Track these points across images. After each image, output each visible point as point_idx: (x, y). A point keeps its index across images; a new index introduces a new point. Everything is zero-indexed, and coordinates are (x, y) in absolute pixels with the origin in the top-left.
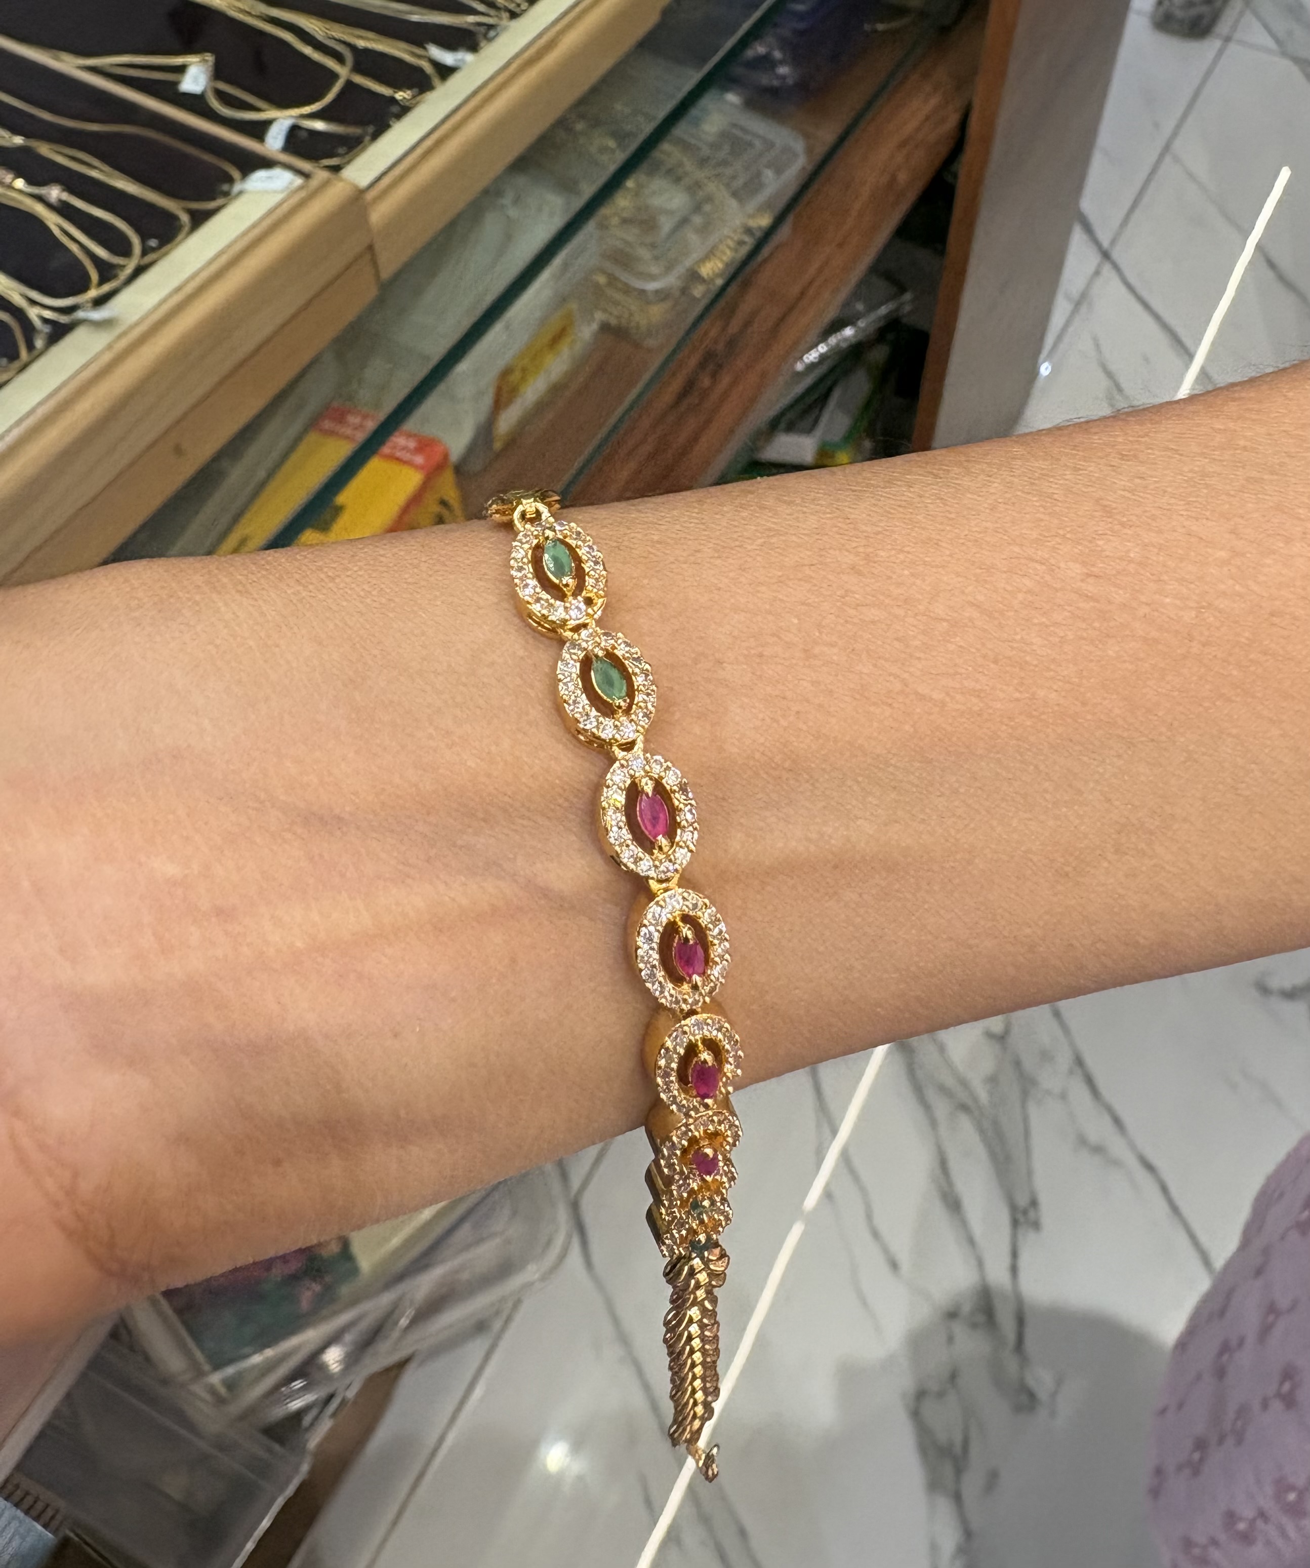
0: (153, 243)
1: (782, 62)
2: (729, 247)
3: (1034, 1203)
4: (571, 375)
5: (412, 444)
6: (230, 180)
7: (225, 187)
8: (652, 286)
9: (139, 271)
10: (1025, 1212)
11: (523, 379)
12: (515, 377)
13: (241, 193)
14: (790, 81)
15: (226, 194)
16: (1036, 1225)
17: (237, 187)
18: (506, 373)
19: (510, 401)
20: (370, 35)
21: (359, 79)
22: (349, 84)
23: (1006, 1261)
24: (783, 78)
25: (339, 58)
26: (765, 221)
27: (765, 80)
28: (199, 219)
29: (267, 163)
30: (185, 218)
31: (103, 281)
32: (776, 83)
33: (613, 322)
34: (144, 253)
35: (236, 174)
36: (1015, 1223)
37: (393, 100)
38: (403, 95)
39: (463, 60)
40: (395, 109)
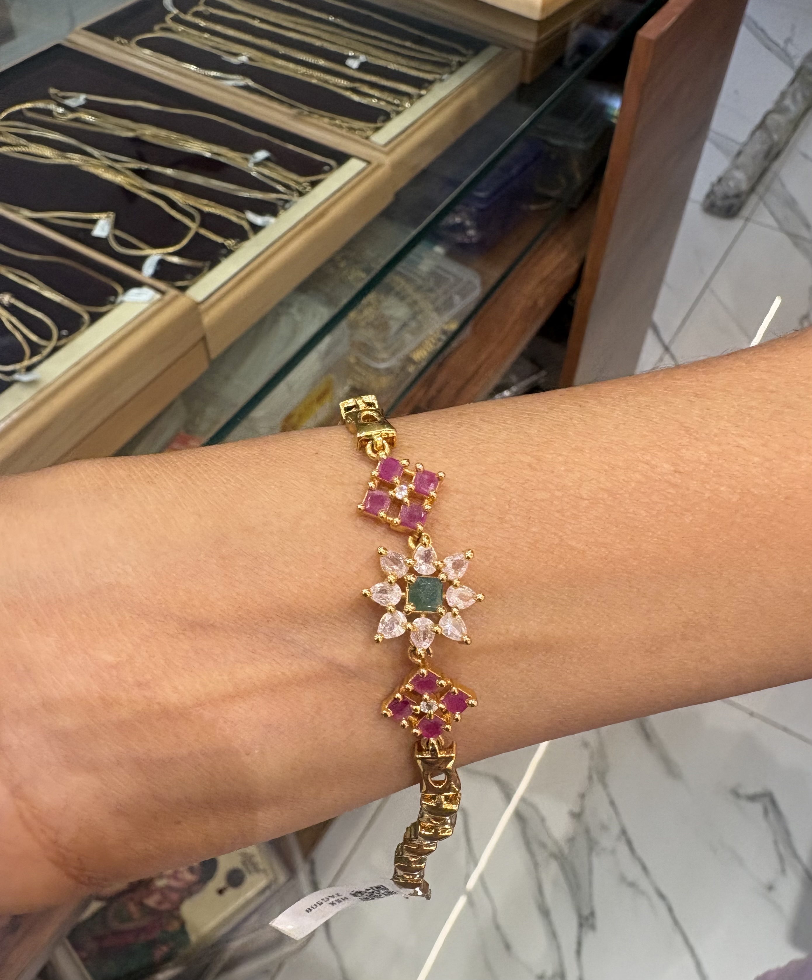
0: (64, 332)
1: (470, 228)
2: (432, 342)
3: (592, 914)
4: (331, 418)
6: (115, 294)
7: (112, 298)
8: (383, 366)
9: (56, 349)
10: (587, 919)
11: (300, 421)
12: (295, 419)
13: (122, 302)
14: (474, 240)
15: (113, 303)
16: (593, 927)
17: (120, 298)
18: (289, 418)
20: (212, 204)
21: (203, 232)
22: (197, 234)
23: (574, 947)
24: (470, 238)
25: (191, 217)
26: (453, 326)
27: (459, 238)
28: (95, 318)
29: (139, 284)
30: (86, 317)
31: (32, 355)
32: (466, 241)
33: (359, 385)
34: (60, 338)
35: (119, 289)
36: (581, 926)
37: (223, 246)
38: (230, 243)
39: (268, 222)
40: (224, 251)
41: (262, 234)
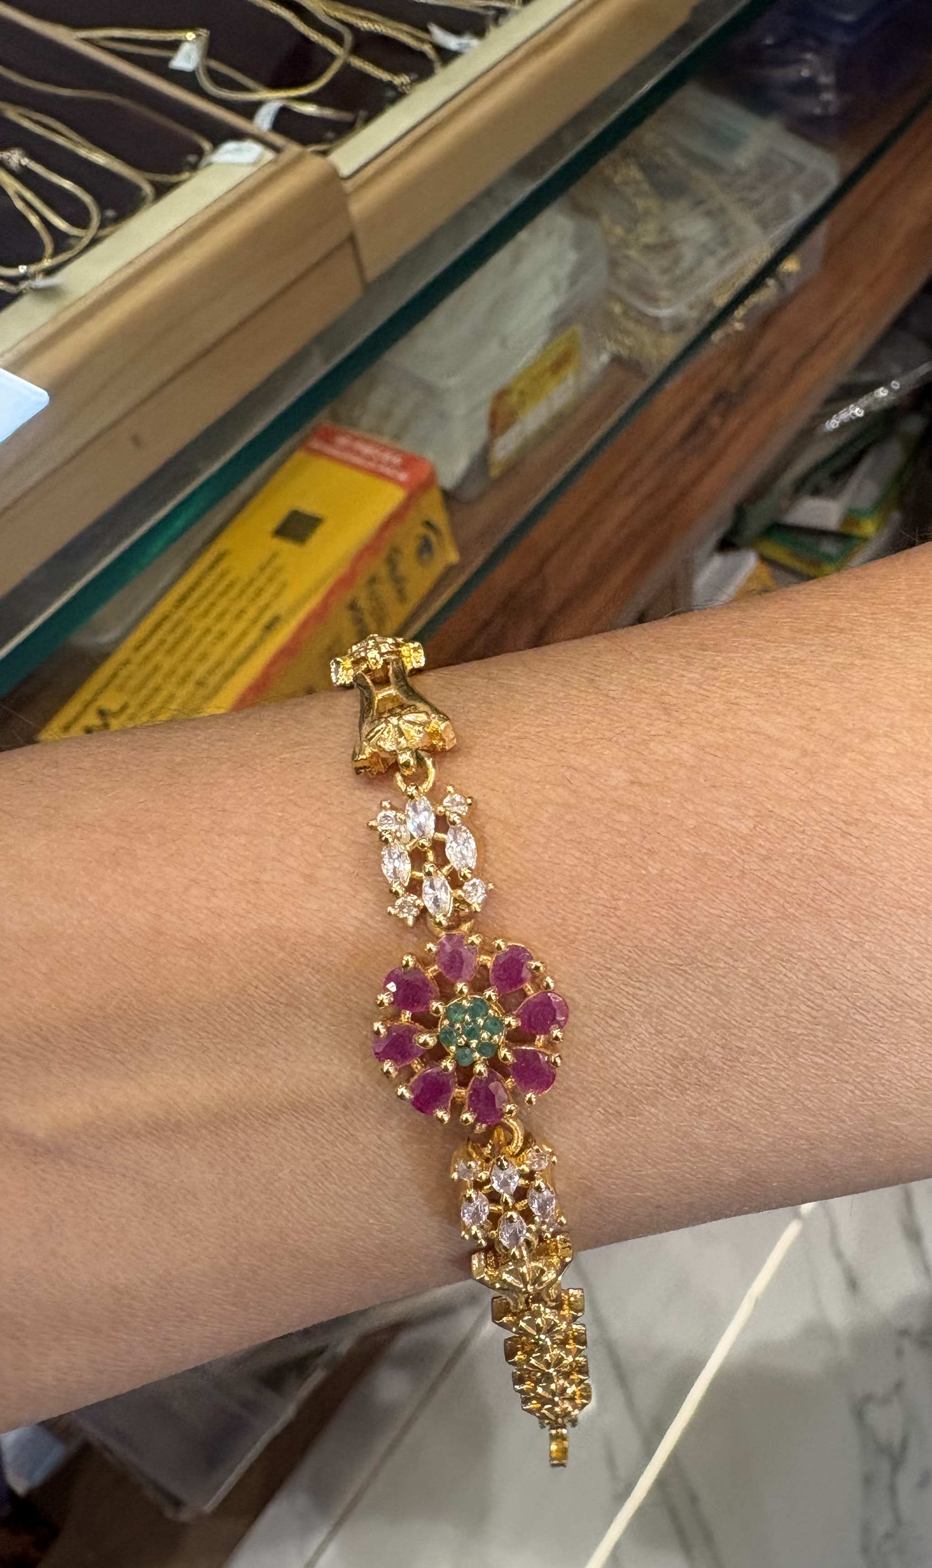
0: (110, 213)
1: (826, 88)
4: (576, 407)
5: (397, 460)
6: (200, 153)
7: (192, 159)
8: (666, 313)
9: (95, 242)
11: (522, 403)
12: (514, 399)
13: (210, 164)
14: (833, 110)
15: (194, 168)
17: (207, 159)
18: (502, 395)
19: (508, 426)
21: (357, 63)
22: (347, 67)
24: (825, 105)
25: (338, 39)
27: (806, 105)
28: (162, 190)
29: (237, 135)
30: (147, 189)
31: (56, 253)
33: (624, 353)
34: (102, 225)
35: (206, 146)
37: (390, 85)
38: (401, 80)
39: (468, 46)
40: (390, 94)
41: (456, 65)
